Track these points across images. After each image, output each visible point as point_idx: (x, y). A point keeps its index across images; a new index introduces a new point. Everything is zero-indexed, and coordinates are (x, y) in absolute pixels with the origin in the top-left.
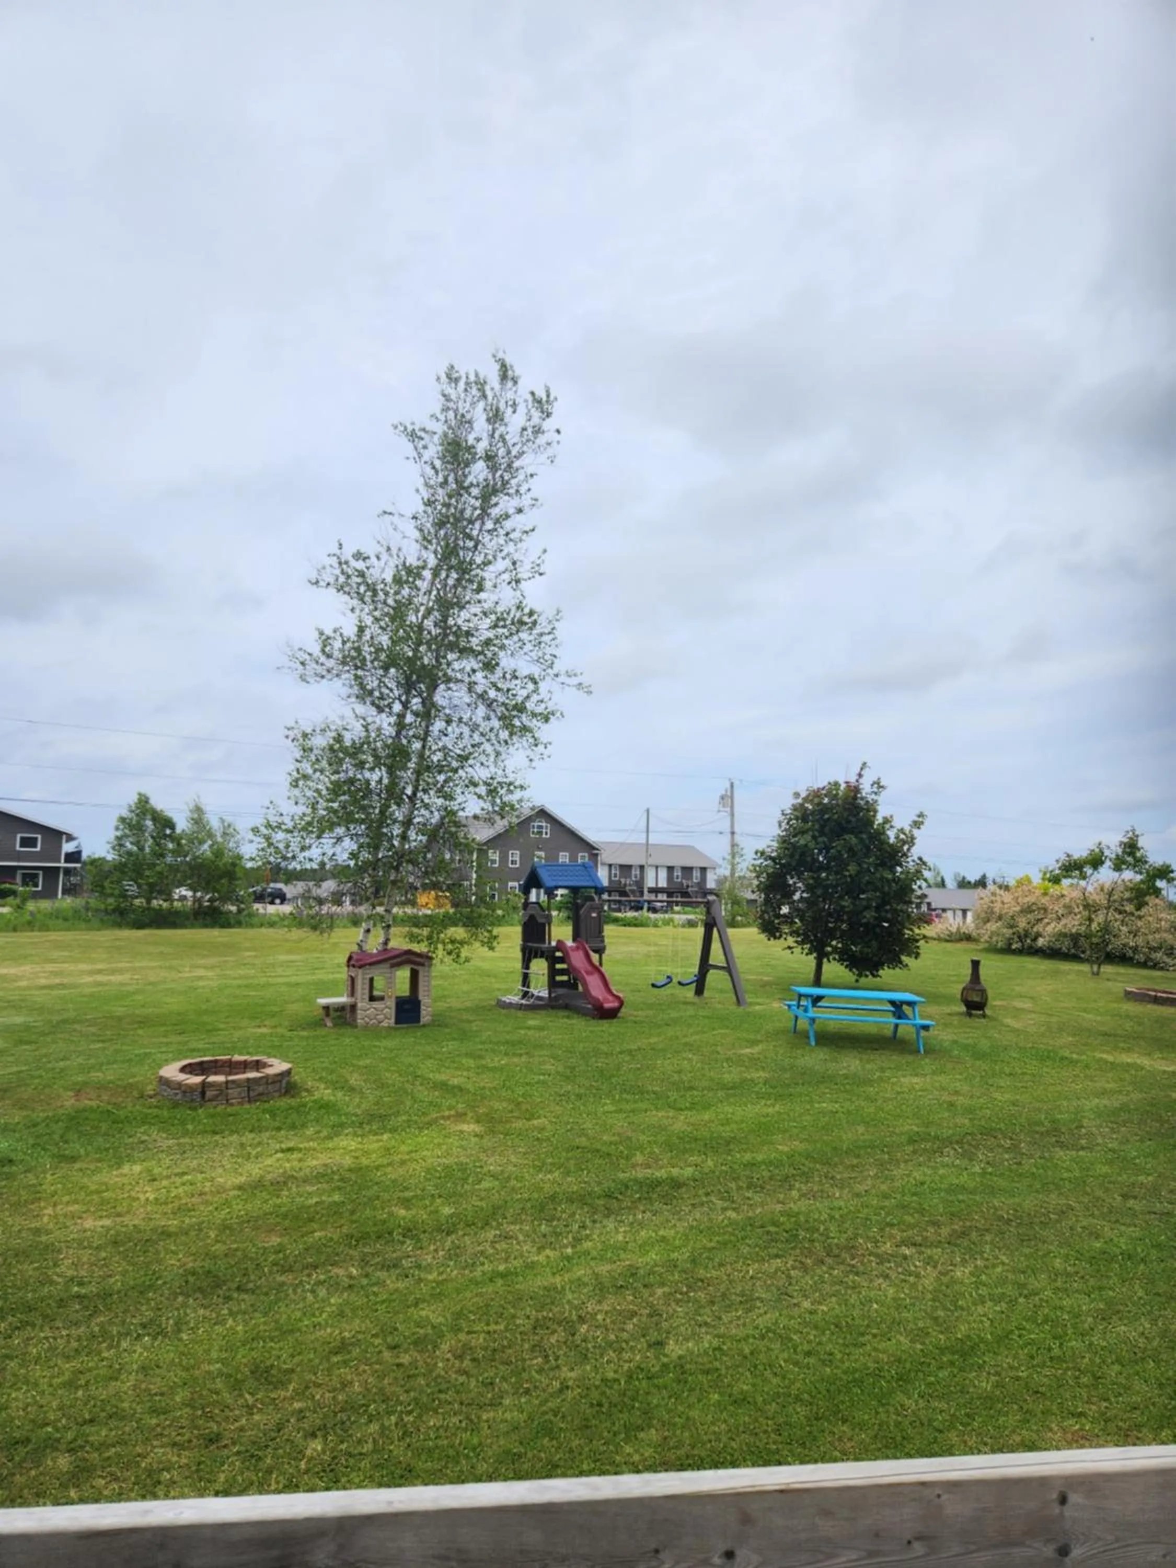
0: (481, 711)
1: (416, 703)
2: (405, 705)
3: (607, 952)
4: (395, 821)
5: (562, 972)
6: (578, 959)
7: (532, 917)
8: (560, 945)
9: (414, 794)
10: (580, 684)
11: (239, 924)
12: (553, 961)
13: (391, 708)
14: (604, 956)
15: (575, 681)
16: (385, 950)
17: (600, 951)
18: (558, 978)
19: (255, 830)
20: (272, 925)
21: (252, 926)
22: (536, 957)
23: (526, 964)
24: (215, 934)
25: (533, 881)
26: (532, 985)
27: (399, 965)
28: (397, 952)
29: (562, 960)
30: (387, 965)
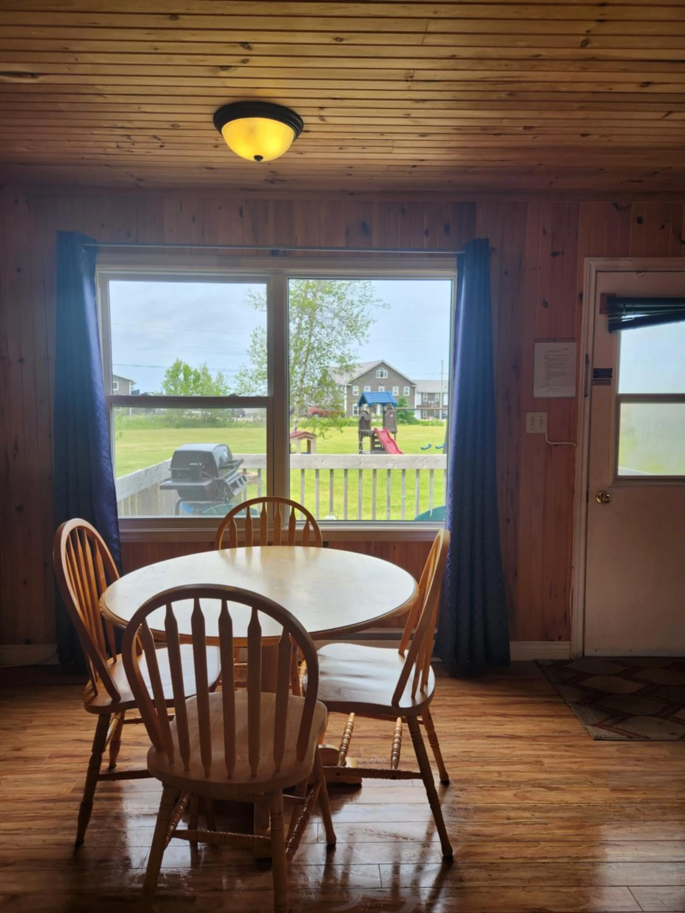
0: (336, 321)
1: (306, 318)
2: (301, 319)
3: (398, 433)
4: (298, 373)
5: (378, 443)
6: (384, 437)
7: (363, 418)
8: (376, 431)
9: (306, 361)
10: (384, 304)
11: (225, 426)
12: (373, 438)
13: (294, 320)
14: (397, 435)
15: (381, 303)
16: (296, 432)
17: (394, 433)
18: (377, 446)
19: (237, 377)
20: (241, 426)
21: (231, 427)
22: (365, 436)
23: (361, 439)
24: (214, 430)
25: (363, 401)
26: (363, 448)
27: (301, 438)
28: (301, 433)
29: (377, 438)
30: (296, 438)
